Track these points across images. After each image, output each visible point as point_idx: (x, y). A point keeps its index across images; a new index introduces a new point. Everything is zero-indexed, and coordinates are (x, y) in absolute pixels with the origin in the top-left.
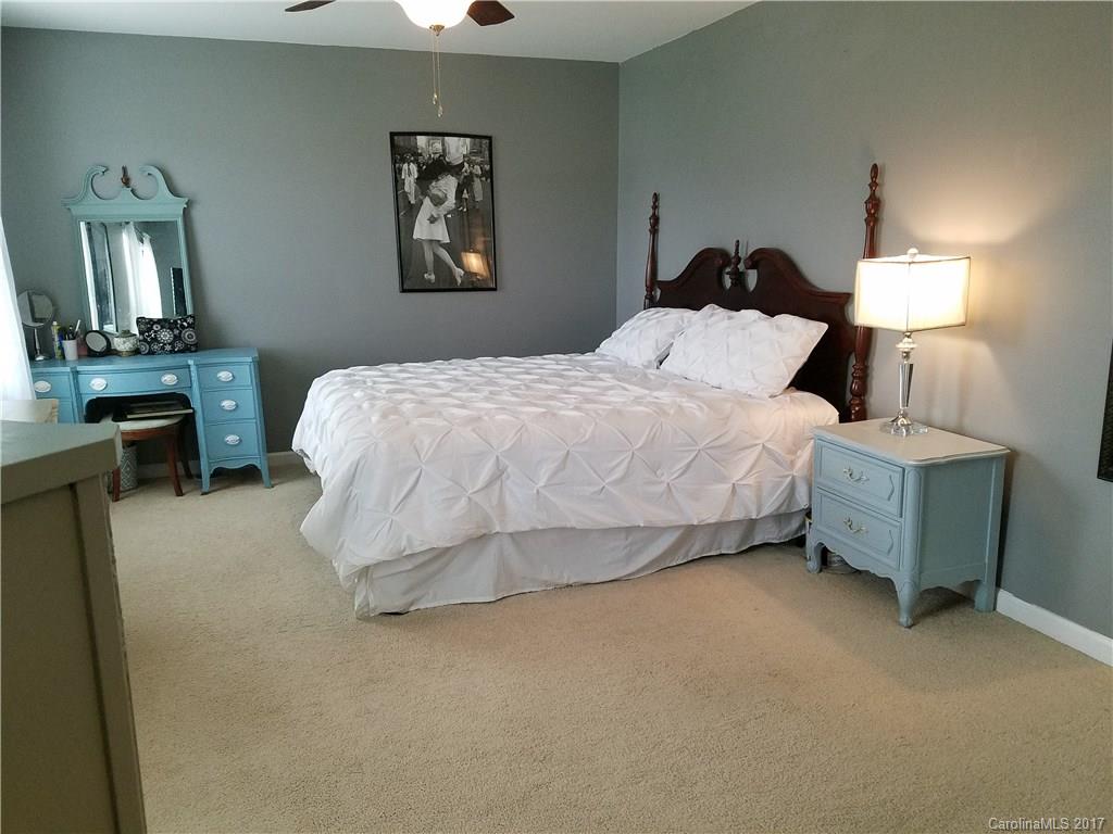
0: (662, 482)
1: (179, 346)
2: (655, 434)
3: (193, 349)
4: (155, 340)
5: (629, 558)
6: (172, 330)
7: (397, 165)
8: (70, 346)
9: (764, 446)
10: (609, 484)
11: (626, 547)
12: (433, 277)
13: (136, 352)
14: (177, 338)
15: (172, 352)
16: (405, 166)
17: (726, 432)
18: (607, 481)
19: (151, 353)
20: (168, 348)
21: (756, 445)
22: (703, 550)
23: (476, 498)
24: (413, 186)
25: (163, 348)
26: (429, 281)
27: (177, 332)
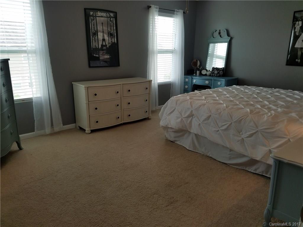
0: (240, 137)
1: (218, 75)
2: (243, 119)
3: (221, 76)
4: (214, 73)
5: (230, 159)
6: (218, 71)
7: (294, 23)
8: (198, 72)
9: (289, 139)
10: (220, 130)
11: (229, 154)
12: (299, 61)
13: (210, 75)
14: (218, 73)
15: (216, 76)
16: (297, 22)
17: (273, 128)
18: (221, 129)
19: (212, 76)
20: (216, 75)
21: (286, 138)
22: (263, 172)
23: (184, 119)
24: (299, 29)
25: (215, 75)
26: (298, 62)
27: (219, 71)
